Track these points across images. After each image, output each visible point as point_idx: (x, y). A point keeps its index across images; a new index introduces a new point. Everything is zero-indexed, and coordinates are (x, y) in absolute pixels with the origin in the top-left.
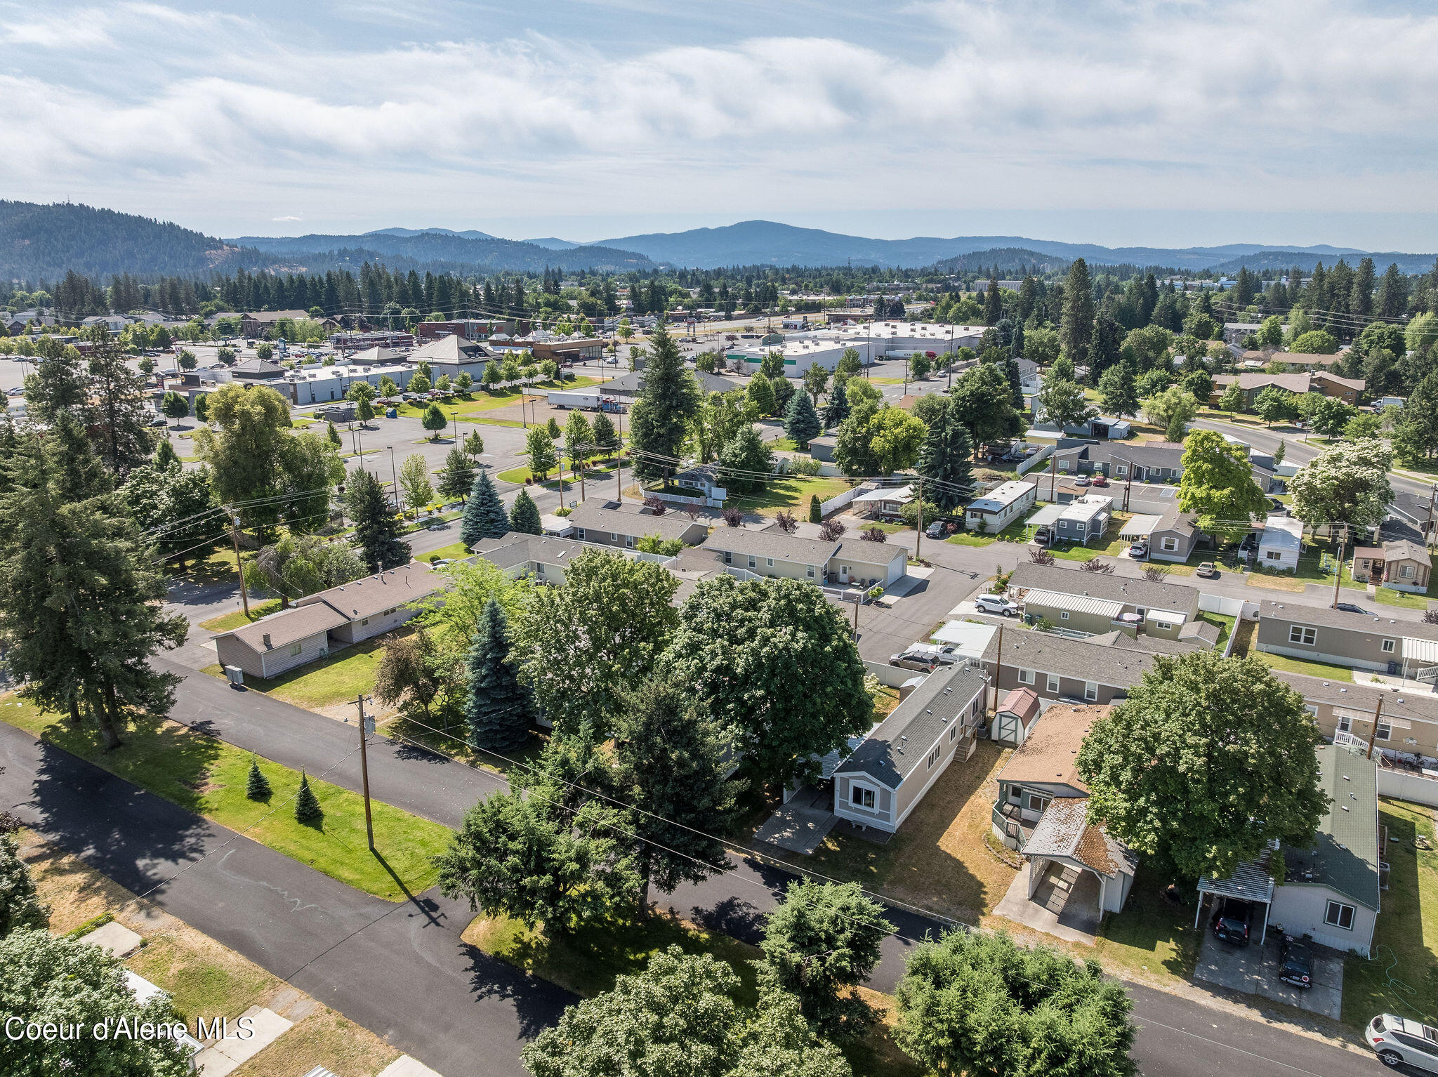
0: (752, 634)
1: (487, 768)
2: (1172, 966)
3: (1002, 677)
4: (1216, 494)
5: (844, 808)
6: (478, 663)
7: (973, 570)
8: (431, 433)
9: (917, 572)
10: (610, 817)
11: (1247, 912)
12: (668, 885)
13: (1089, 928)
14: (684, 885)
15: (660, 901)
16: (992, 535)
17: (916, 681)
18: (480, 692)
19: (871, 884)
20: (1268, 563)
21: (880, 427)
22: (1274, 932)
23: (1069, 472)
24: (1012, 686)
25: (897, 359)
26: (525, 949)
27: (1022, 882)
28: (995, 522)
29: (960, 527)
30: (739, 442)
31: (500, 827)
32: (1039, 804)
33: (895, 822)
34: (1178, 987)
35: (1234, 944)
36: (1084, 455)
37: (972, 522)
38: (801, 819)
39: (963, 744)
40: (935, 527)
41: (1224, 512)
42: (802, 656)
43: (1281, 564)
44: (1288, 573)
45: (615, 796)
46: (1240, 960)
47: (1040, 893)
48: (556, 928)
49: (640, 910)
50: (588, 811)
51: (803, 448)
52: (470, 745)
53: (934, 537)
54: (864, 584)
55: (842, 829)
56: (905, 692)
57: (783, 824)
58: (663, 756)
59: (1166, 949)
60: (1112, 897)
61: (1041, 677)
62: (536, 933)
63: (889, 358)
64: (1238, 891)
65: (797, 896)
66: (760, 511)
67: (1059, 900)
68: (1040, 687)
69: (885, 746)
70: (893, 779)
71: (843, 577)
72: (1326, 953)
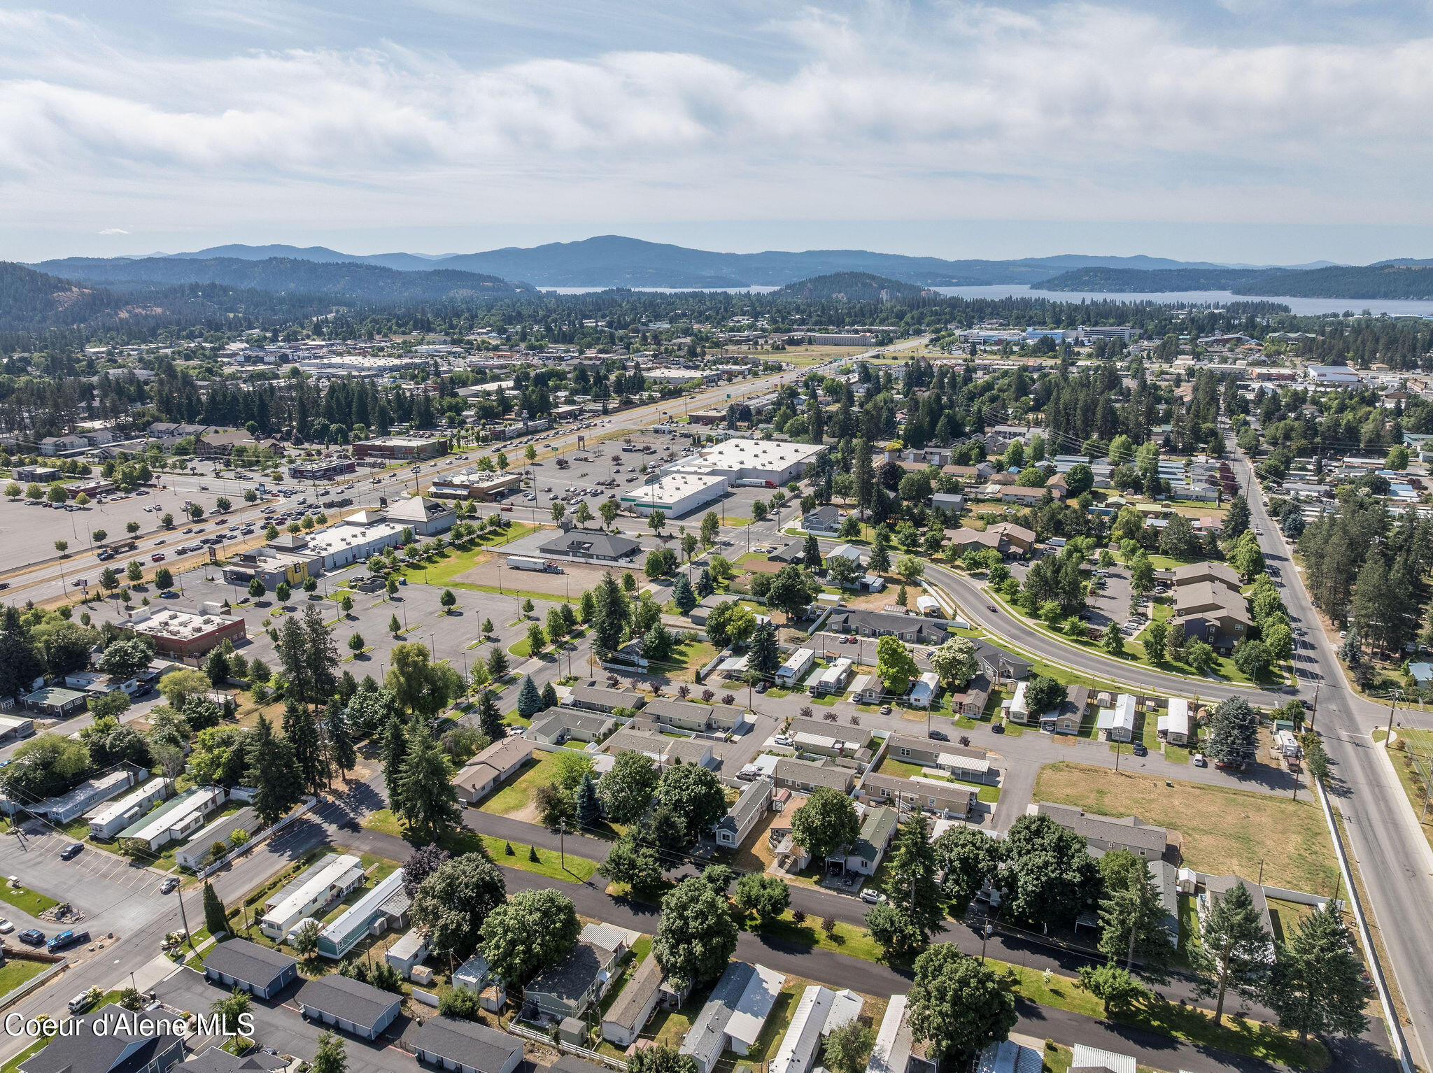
0: (688, 788)
1: (588, 836)
2: (816, 882)
3: (779, 783)
4: (891, 671)
5: (720, 841)
6: (582, 797)
7: (775, 716)
8: (446, 608)
9: (750, 719)
10: (650, 852)
11: (839, 865)
12: (668, 870)
13: (795, 874)
14: (673, 870)
15: (665, 875)
16: (788, 688)
17: (745, 787)
18: (582, 807)
19: (728, 864)
20: (915, 703)
21: (730, 619)
22: (847, 871)
23: (837, 632)
24: (782, 787)
25: (744, 486)
26: (626, 894)
27: (776, 862)
28: (790, 682)
29: (773, 685)
30: (653, 633)
31: (620, 857)
32: (783, 836)
33: (737, 845)
34: (817, 888)
35: (835, 875)
36: (846, 621)
37: (778, 681)
38: (705, 846)
39: (762, 813)
40: (760, 685)
41: (894, 679)
42: (704, 795)
43: (921, 704)
44: (924, 709)
45: (650, 845)
46: (836, 879)
47: (781, 865)
48: (634, 886)
49: (659, 879)
50: (644, 850)
51: (685, 613)
52: (579, 826)
53: (758, 692)
54: (726, 730)
55: (719, 849)
56: (742, 793)
57: (699, 849)
58: (666, 832)
59: (816, 878)
60: (802, 864)
61: (794, 782)
62: (628, 887)
63: (739, 486)
64: (837, 860)
65: (708, 869)
66: (668, 675)
67: (787, 866)
68: (793, 787)
69: (733, 818)
70: (736, 831)
71: (714, 726)
72: (860, 875)
